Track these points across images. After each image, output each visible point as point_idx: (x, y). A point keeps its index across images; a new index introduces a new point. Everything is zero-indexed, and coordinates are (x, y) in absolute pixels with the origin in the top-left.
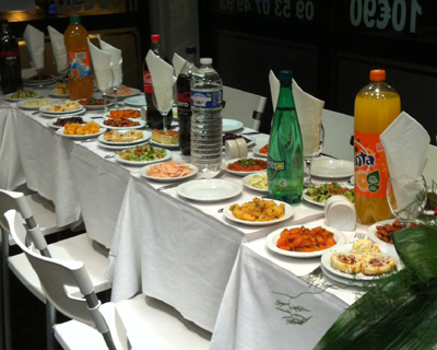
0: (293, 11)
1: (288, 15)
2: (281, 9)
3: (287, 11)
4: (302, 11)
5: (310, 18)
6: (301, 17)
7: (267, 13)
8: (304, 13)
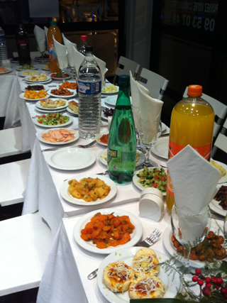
0: (202, 25)
1: (199, 27)
2: (196, 23)
3: (199, 24)
4: (207, 25)
5: (212, 30)
6: (207, 29)
7: (188, 25)
8: (209, 26)
